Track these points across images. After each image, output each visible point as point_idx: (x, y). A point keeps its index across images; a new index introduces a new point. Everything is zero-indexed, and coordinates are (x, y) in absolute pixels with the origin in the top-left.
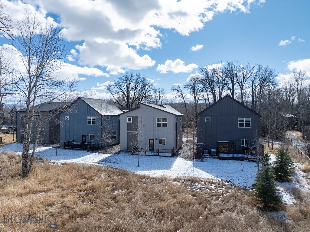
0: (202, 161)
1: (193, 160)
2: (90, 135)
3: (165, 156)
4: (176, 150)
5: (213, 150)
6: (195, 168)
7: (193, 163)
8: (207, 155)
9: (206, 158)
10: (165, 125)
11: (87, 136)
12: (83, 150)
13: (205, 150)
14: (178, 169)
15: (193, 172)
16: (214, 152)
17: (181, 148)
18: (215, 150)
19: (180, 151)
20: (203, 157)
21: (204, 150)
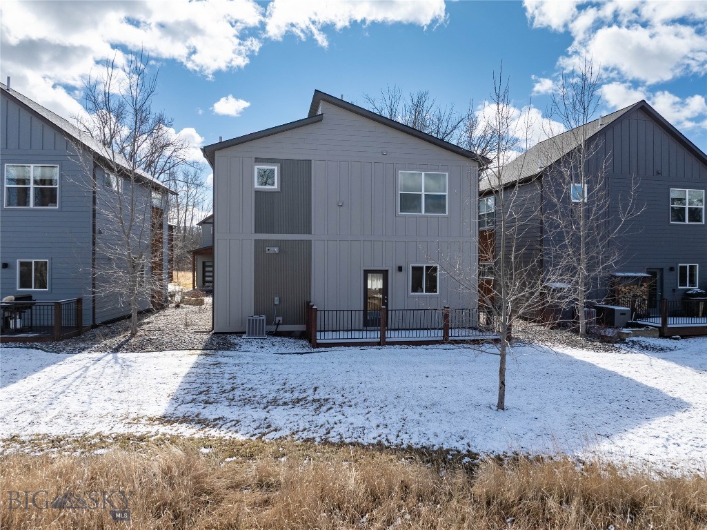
2: (22, 264)
11: (6, 266)
16: (623, 313)
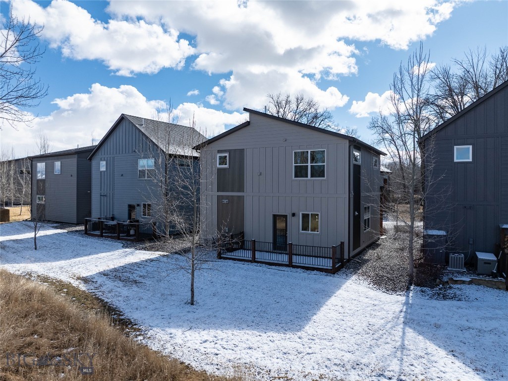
0: (445, 297)
1: (408, 289)
2: (144, 205)
3: (313, 269)
4: (354, 249)
5: (481, 256)
6: (410, 333)
7: (406, 303)
8: (462, 274)
9: (456, 282)
10: (319, 172)
11: (138, 205)
12: (118, 238)
13: (454, 253)
14: (333, 333)
15: (399, 354)
16: (487, 262)
17: (374, 245)
18: (491, 257)
19: (371, 254)
20: (445, 279)
21: (447, 255)
